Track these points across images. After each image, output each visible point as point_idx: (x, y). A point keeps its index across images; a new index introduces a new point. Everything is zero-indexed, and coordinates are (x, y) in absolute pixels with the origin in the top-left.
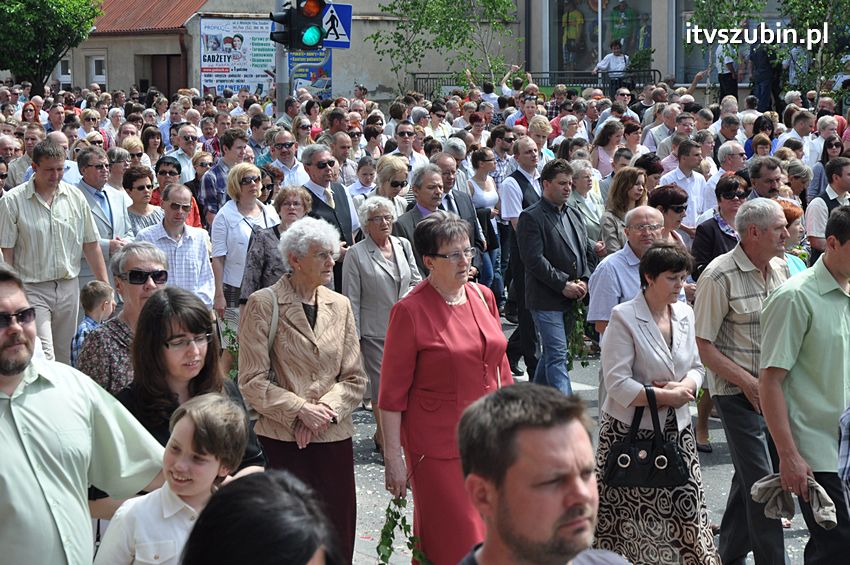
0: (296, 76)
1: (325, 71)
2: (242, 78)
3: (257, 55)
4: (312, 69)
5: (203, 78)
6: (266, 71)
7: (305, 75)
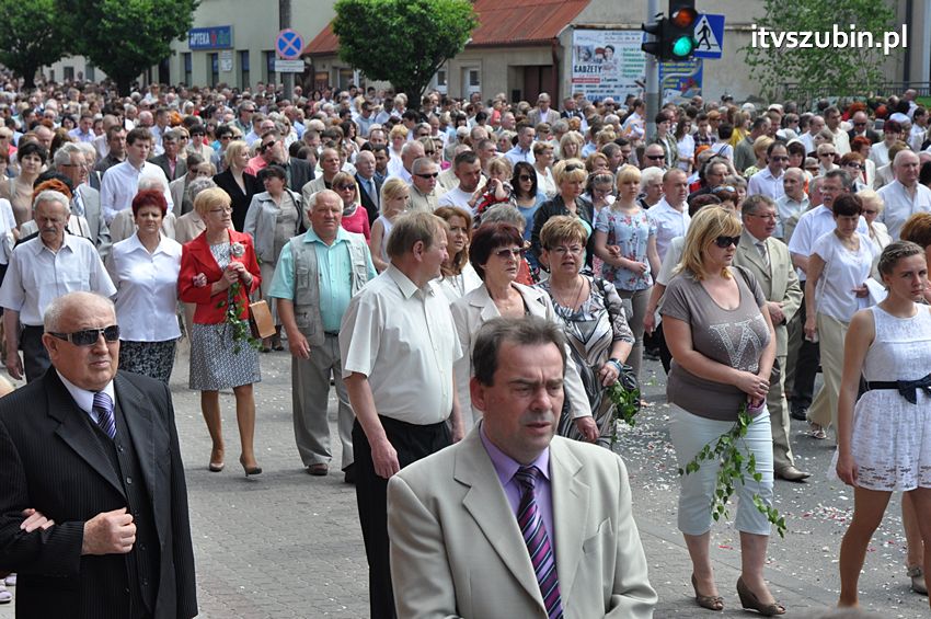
0: (666, 86)
1: (695, 81)
2: (612, 88)
3: (627, 66)
4: (682, 79)
5: (574, 88)
6: (637, 82)
7: (675, 86)
